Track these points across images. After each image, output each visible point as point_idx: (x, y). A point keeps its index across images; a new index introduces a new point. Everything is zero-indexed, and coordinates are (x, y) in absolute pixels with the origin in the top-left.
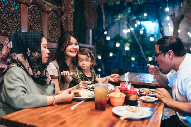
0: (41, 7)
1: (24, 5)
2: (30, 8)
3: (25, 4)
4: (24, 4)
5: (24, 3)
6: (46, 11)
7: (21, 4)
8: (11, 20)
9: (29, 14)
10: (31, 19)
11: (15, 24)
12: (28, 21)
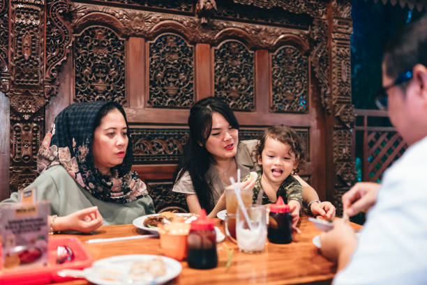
0: (247, 40)
1: (204, 45)
2: (219, 47)
3: (205, 43)
4: (203, 43)
5: (203, 41)
6: (262, 48)
7: (197, 43)
8: (173, 77)
9: (215, 61)
10: (220, 69)
11: (182, 84)
12: (213, 75)
